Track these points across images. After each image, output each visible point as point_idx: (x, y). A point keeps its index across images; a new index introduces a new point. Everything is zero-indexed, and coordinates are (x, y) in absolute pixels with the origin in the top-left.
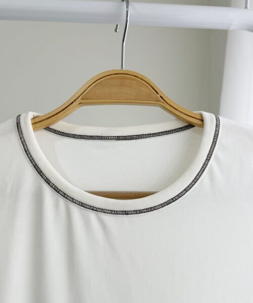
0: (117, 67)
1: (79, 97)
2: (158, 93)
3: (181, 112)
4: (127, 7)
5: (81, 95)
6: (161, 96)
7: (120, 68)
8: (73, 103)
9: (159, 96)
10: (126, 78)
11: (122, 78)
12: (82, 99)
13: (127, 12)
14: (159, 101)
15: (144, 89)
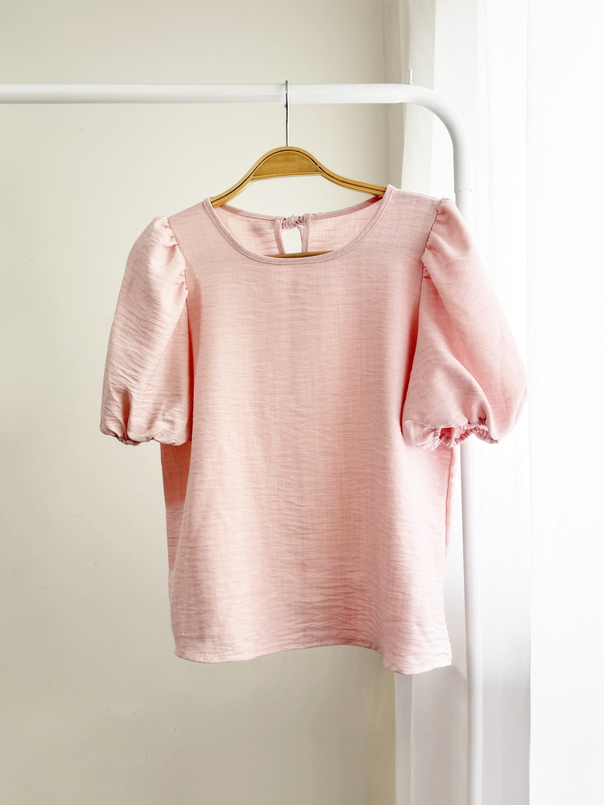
0: (282, 145)
1: (252, 174)
2: (317, 165)
3: (337, 179)
4: (287, 90)
5: (253, 172)
6: (319, 167)
7: (285, 145)
8: (246, 179)
9: (318, 167)
10: (290, 154)
11: (286, 154)
12: (254, 175)
13: (287, 94)
14: (318, 171)
15: (304, 162)
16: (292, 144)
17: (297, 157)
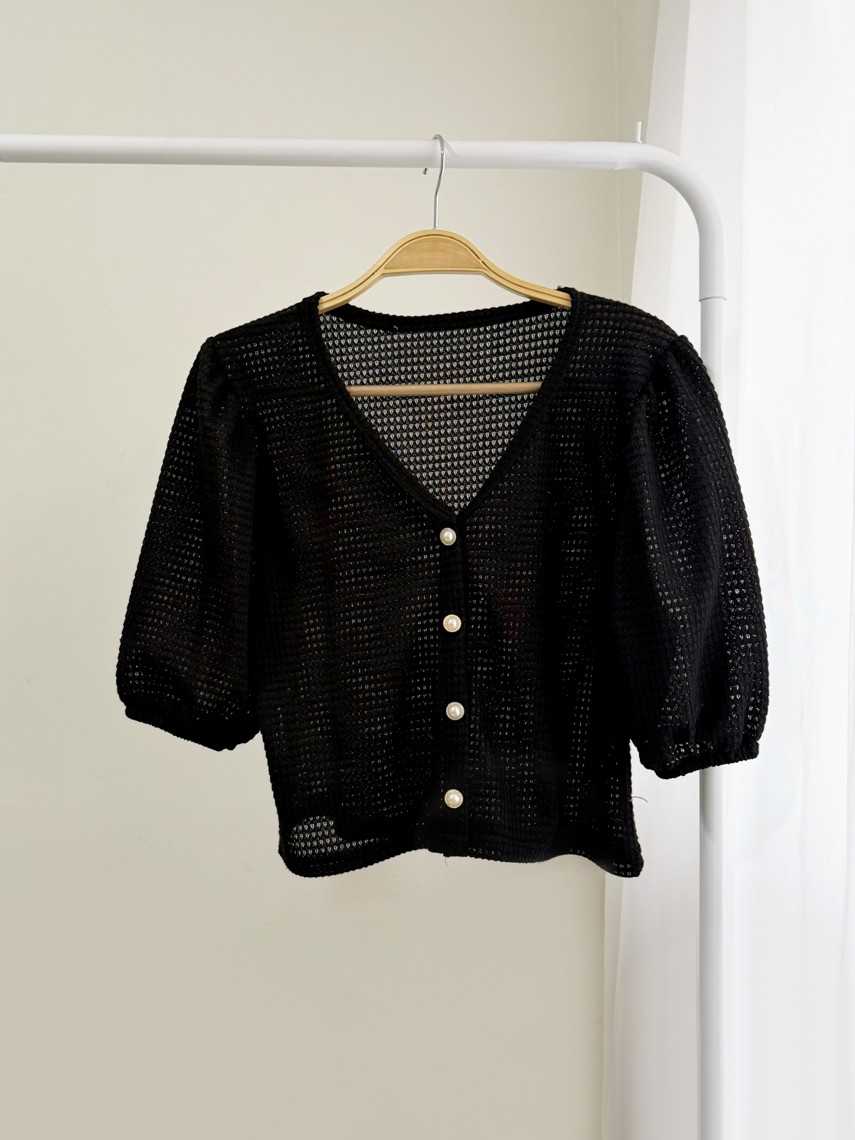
0: (429, 227)
1: (382, 265)
2: (478, 257)
3: (508, 281)
4: (442, 149)
5: (384, 263)
6: (483, 262)
7: (431, 227)
8: (373, 274)
9: (480, 261)
10: (440, 240)
11: (435, 241)
12: (385, 268)
13: (442, 155)
14: (481, 268)
15: (461, 253)
16: (441, 227)
17: (449, 245)
